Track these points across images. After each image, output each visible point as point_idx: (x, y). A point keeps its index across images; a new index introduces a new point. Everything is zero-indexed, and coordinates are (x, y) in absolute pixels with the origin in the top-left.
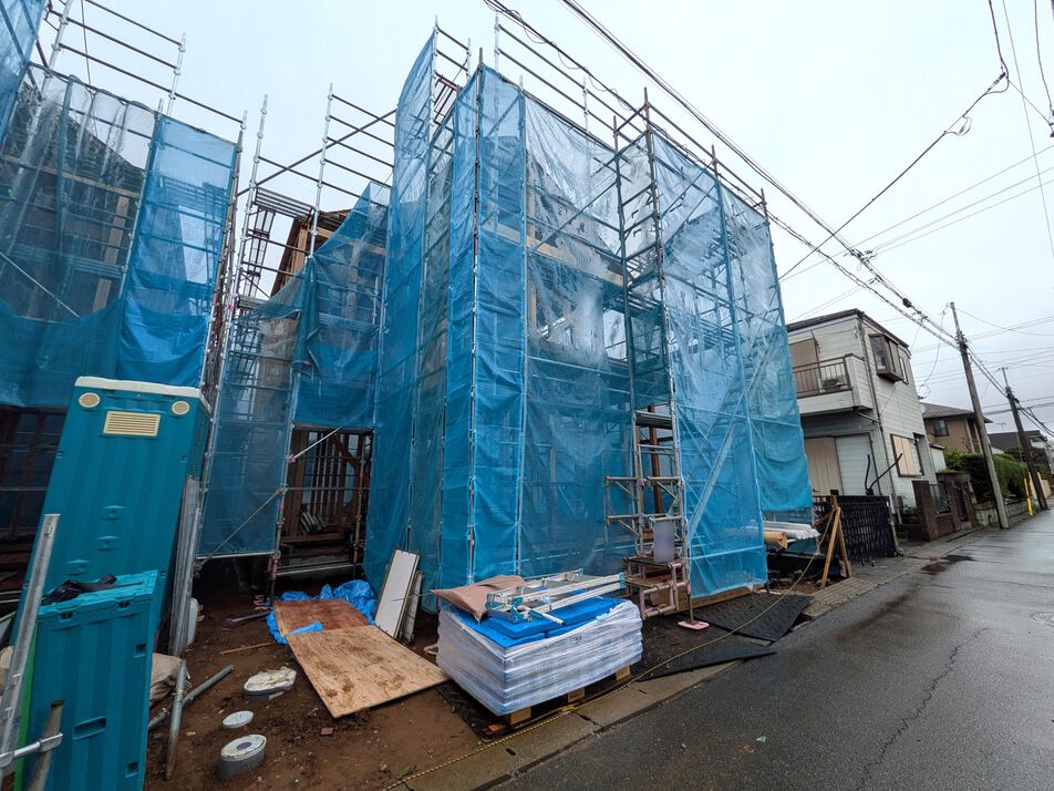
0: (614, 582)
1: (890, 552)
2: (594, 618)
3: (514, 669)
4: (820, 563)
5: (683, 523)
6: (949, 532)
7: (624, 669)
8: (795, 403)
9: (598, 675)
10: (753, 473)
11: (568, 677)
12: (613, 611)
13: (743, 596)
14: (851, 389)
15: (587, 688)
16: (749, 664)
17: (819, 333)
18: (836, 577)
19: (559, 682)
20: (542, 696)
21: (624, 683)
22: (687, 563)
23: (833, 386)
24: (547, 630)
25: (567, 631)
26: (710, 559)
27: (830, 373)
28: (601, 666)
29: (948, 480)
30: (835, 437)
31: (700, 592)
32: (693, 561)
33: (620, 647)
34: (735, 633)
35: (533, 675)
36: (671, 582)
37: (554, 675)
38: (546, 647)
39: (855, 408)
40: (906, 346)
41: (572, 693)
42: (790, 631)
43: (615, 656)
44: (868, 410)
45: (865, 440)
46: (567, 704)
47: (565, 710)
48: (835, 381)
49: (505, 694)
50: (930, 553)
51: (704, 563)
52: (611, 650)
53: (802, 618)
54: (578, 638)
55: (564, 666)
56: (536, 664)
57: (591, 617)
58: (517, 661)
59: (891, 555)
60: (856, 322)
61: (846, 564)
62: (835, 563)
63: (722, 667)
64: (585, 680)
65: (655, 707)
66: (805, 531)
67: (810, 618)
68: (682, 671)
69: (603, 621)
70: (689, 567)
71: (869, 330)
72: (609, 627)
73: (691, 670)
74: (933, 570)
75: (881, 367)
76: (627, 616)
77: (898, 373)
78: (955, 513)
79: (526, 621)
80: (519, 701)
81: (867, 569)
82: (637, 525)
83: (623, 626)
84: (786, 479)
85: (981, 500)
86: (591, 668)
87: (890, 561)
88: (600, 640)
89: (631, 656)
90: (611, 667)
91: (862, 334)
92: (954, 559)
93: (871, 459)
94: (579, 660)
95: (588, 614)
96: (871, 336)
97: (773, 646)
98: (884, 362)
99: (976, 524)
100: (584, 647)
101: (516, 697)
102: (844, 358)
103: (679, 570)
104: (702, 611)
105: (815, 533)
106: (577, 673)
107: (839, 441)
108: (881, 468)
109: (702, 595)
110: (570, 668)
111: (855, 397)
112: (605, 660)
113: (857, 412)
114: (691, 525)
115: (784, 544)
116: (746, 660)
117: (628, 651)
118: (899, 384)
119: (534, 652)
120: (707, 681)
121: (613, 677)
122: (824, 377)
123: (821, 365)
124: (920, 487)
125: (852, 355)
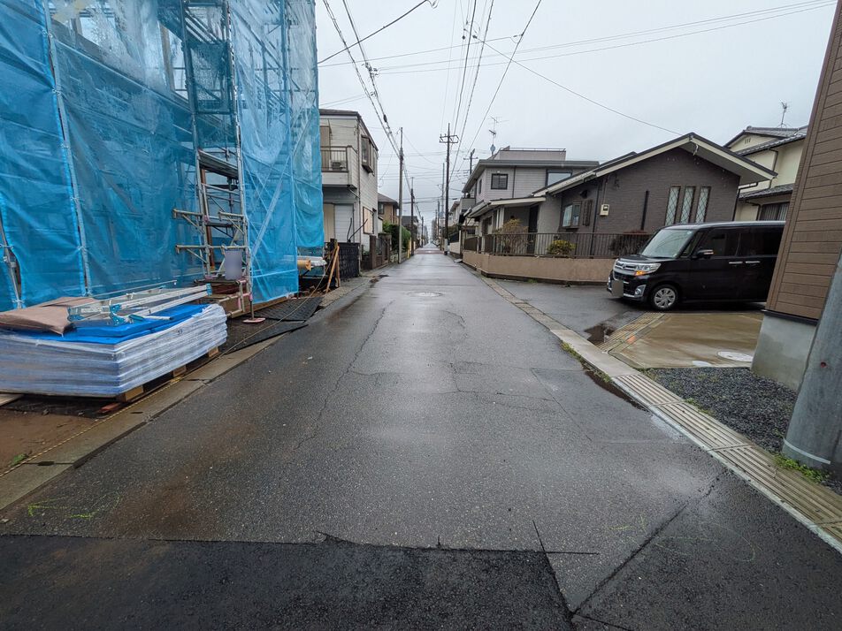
0: (203, 291)
1: (356, 275)
2: (190, 316)
3: (125, 359)
4: (326, 280)
5: (247, 252)
6: (380, 266)
7: (215, 349)
8: (319, 175)
9: (197, 354)
10: (293, 222)
11: (174, 359)
12: (205, 311)
13: (283, 302)
14: (347, 172)
15: (187, 365)
16: (294, 332)
17: (334, 123)
18: (333, 288)
19: (167, 363)
20: (153, 375)
21: (216, 357)
22: (250, 280)
23: (338, 167)
24: (152, 328)
25: (169, 327)
26: (266, 277)
27: (337, 156)
28: (198, 349)
29: (383, 237)
30: (335, 204)
31: (259, 300)
32: (255, 279)
33: (212, 334)
34: (283, 321)
35: (144, 361)
36: (239, 294)
37: (163, 359)
38: (154, 340)
39: (349, 186)
40: (377, 150)
41: (177, 369)
42: (313, 315)
43: (209, 340)
44: (355, 189)
45: (350, 208)
46: (173, 378)
47: (173, 381)
48: (339, 163)
49: (119, 378)
50: (372, 275)
51: (262, 280)
52: (206, 337)
53: (319, 308)
54: (180, 332)
55: (170, 351)
56: (146, 352)
57: (188, 316)
58: (127, 353)
59: (357, 276)
60: (356, 122)
61: (338, 280)
62: (333, 280)
63: (280, 337)
64: (188, 359)
65: (243, 362)
66: (319, 261)
67: (322, 308)
68: (256, 343)
69: (198, 318)
70: (251, 283)
71: (362, 132)
72: (203, 321)
73: (261, 341)
74: (374, 281)
75: (365, 161)
76: (215, 313)
77: (372, 167)
78: (383, 256)
79: (128, 323)
80: (133, 381)
81: (346, 283)
82: (204, 254)
83: (213, 320)
84: (312, 226)
85: (394, 249)
86: (192, 351)
87: (356, 279)
88: (197, 331)
89: (219, 340)
90: (206, 348)
91: (358, 133)
92: (382, 276)
93: (352, 221)
94: (182, 346)
95: (185, 314)
96: (362, 137)
97: (306, 323)
98: (366, 157)
99: (390, 262)
100: (184, 337)
101: (131, 379)
102: (346, 147)
103: (244, 284)
104: (260, 311)
105: (324, 263)
106: (181, 355)
107: (337, 207)
108: (357, 227)
109: (262, 302)
110: (175, 353)
111: (349, 178)
112: (202, 344)
113: (348, 189)
114: (252, 251)
115: (309, 268)
116: (292, 331)
117: (219, 336)
118: (370, 174)
119: (142, 344)
120: (272, 345)
121: (206, 356)
122: (333, 159)
123: (332, 149)
124: (372, 238)
125: (350, 147)
